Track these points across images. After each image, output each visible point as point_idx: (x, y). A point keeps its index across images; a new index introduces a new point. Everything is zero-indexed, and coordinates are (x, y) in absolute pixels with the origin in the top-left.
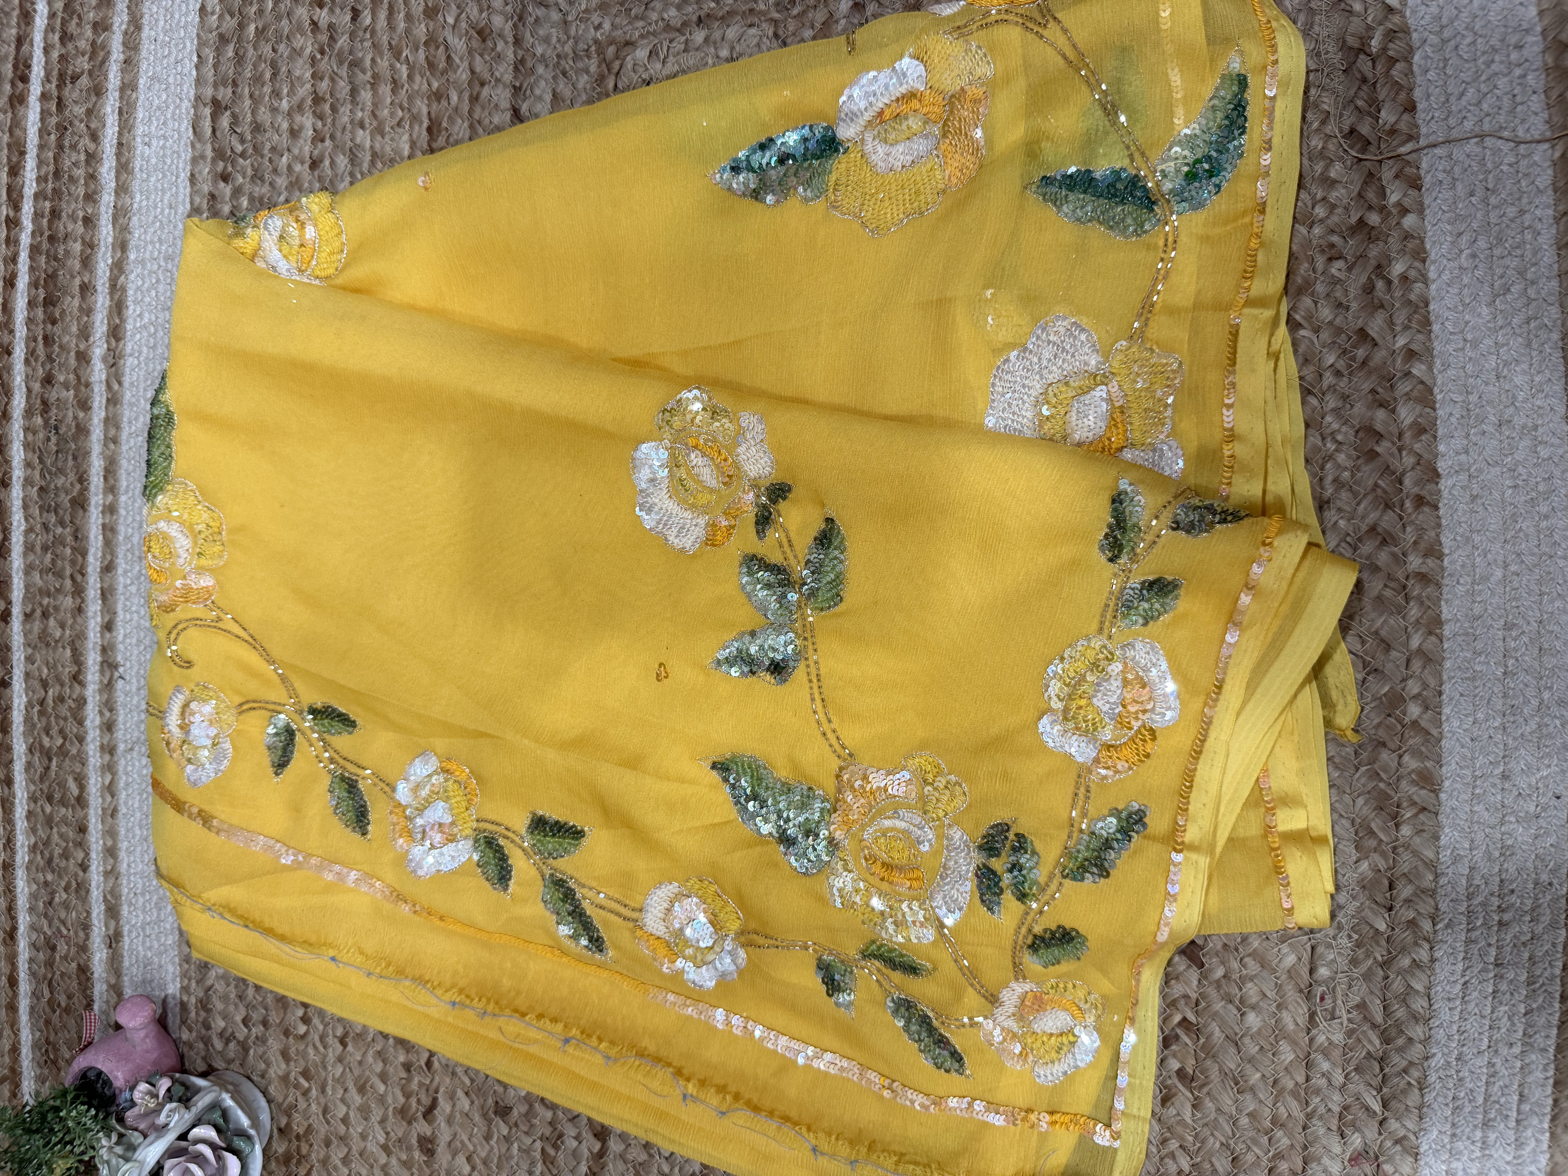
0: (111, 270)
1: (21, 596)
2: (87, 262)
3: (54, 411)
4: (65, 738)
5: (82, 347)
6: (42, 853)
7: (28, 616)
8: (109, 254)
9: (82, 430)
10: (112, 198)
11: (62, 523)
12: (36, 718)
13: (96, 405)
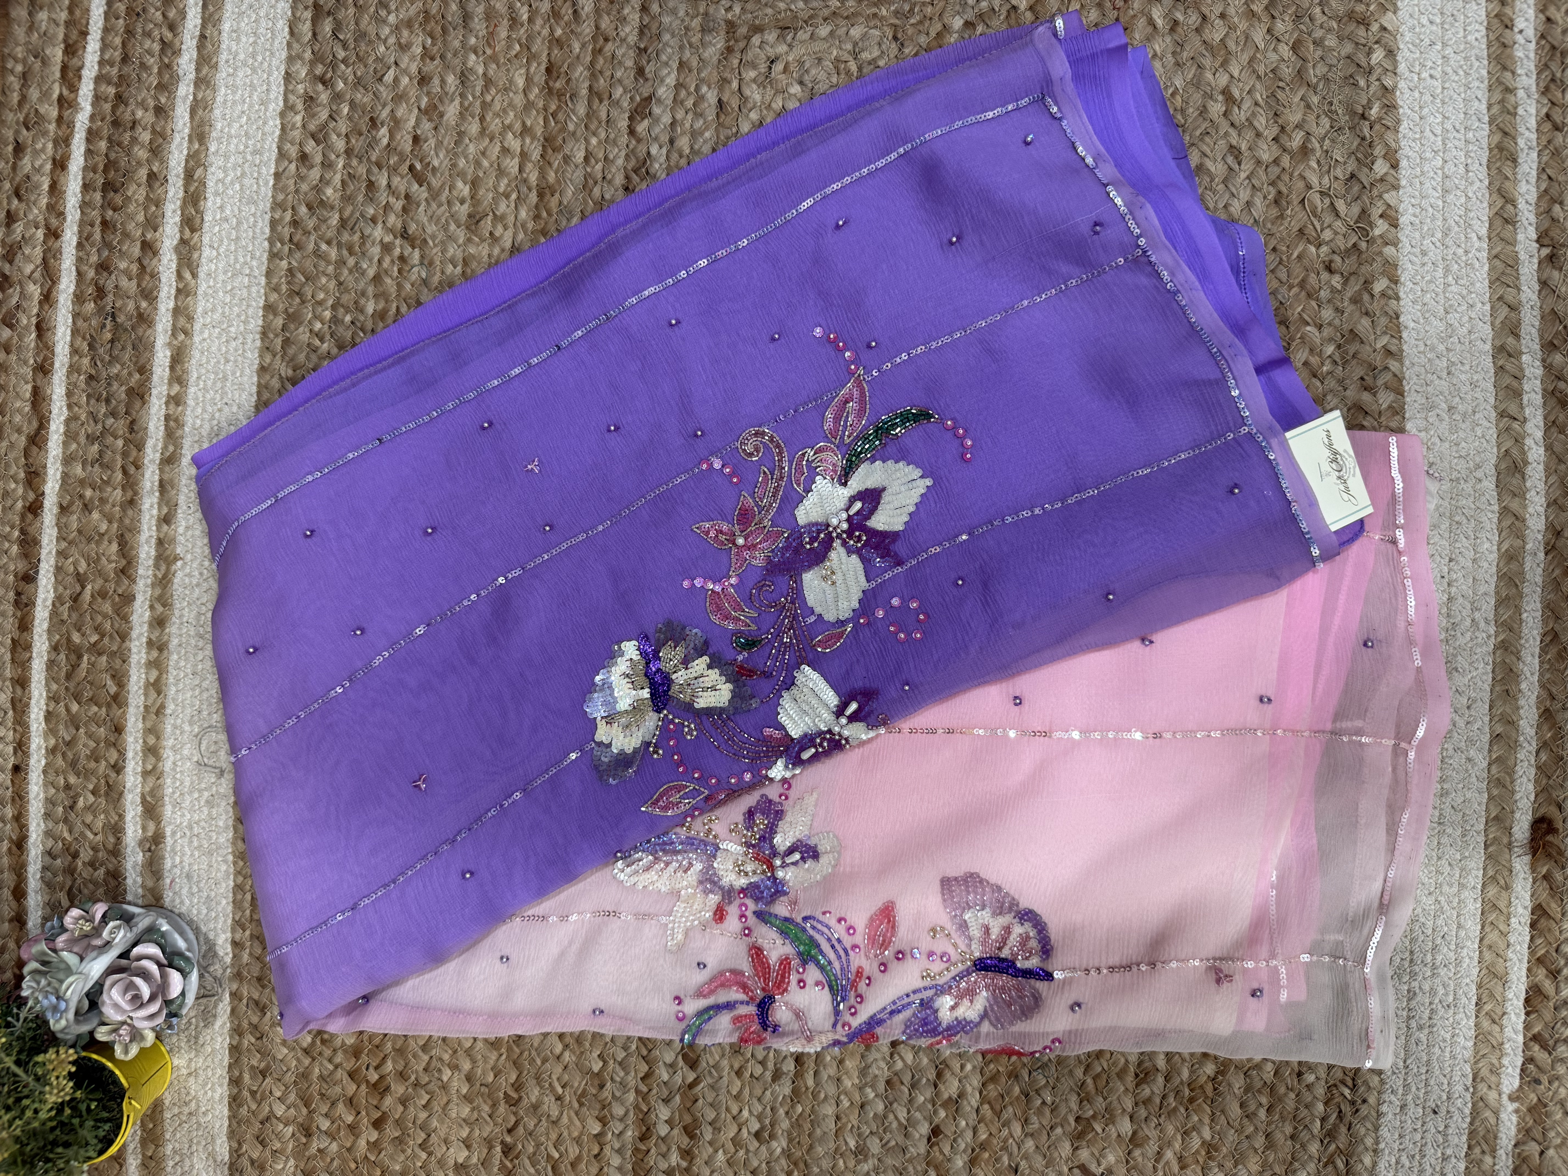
0: (187, 161)
1: (57, 487)
2: (157, 151)
3: (110, 298)
4: (103, 636)
5: (149, 236)
6: (64, 755)
7: (63, 509)
8: (185, 145)
9: (144, 319)
10: (191, 89)
11: (113, 414)
12: (66, 614)
13: (163, 294)
